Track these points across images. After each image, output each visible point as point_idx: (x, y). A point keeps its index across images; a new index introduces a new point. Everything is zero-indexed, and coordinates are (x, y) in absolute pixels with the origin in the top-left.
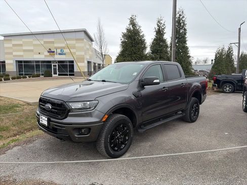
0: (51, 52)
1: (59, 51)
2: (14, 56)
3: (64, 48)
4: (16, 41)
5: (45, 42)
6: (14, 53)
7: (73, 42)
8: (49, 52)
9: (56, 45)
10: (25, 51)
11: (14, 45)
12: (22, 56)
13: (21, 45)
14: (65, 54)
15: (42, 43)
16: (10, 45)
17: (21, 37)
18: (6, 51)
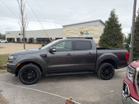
0: (82, 33)
1: (85, 32)
2: (66, 35)
3: (88, 30)
4: (67, 29)
5: (79, 28)
6: (67, 34)
7: (93, 27)
8: (81, 33)
9: (84, 29)
10: (70, 33)
11: (67, 30)
12: (69, 35)
13: (69, 30)
14: (88, 34)
15: (78, 28)
16: (65, 31)
17: (69, 26)
18: (64, 33)
